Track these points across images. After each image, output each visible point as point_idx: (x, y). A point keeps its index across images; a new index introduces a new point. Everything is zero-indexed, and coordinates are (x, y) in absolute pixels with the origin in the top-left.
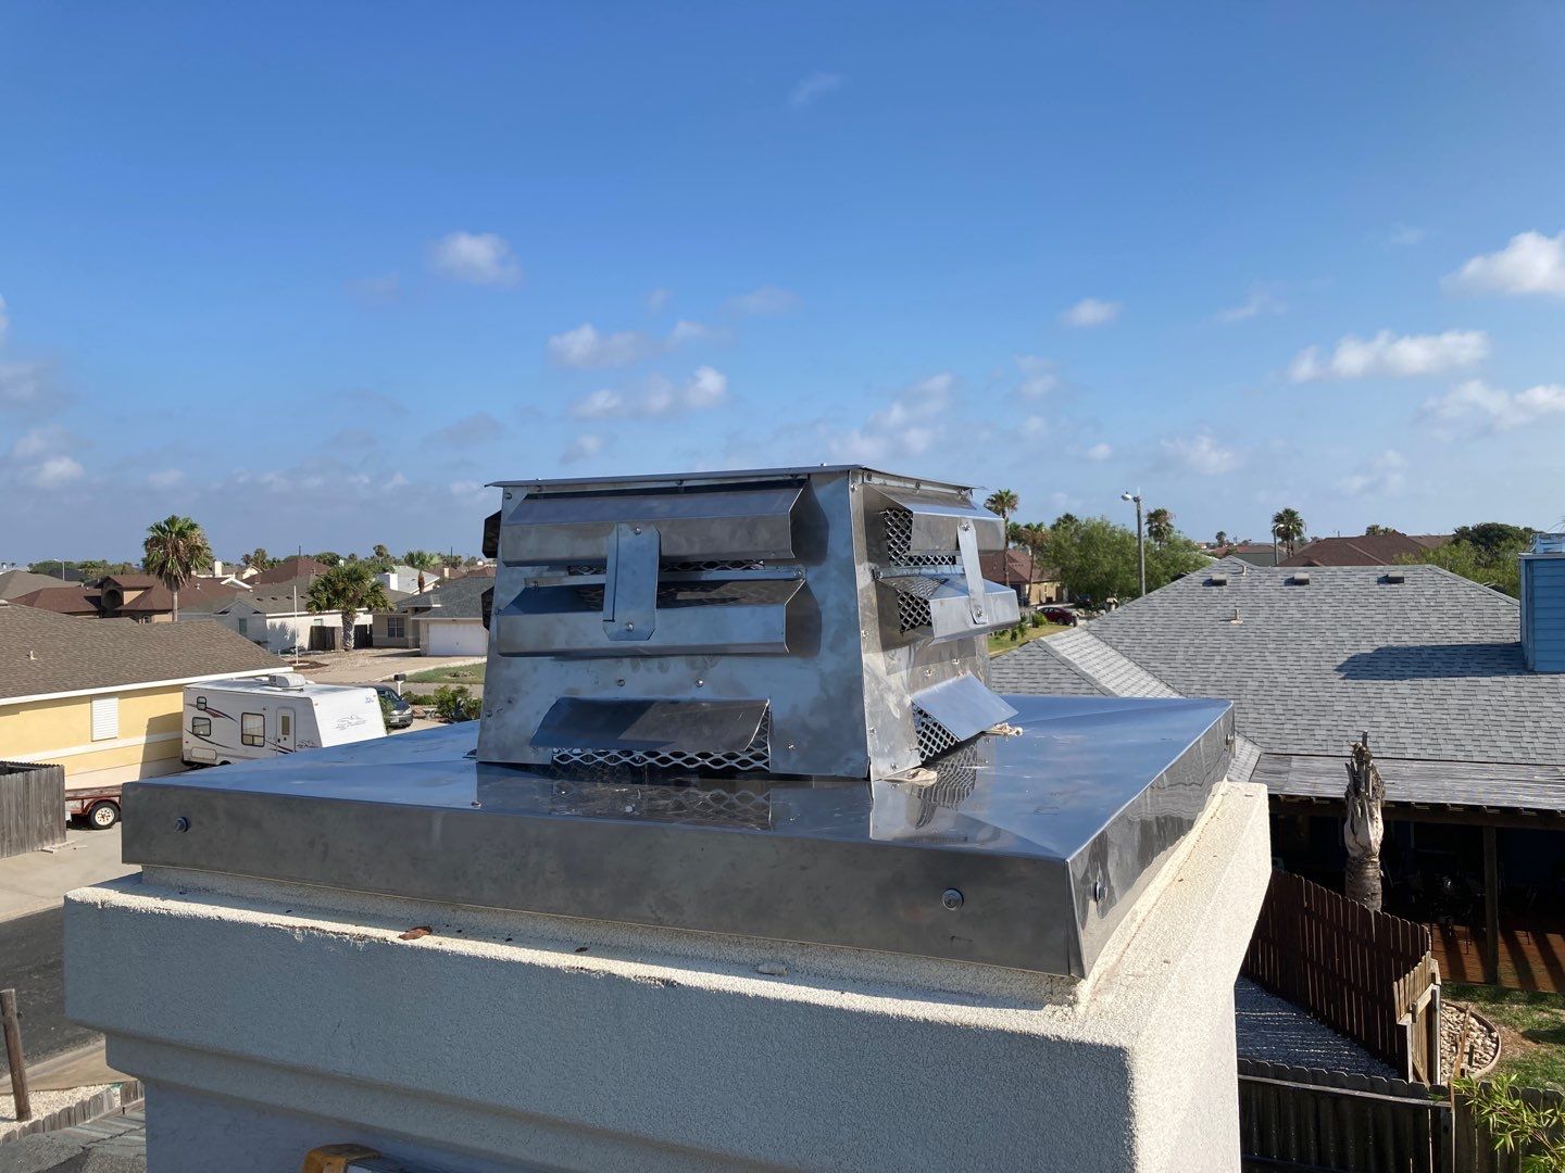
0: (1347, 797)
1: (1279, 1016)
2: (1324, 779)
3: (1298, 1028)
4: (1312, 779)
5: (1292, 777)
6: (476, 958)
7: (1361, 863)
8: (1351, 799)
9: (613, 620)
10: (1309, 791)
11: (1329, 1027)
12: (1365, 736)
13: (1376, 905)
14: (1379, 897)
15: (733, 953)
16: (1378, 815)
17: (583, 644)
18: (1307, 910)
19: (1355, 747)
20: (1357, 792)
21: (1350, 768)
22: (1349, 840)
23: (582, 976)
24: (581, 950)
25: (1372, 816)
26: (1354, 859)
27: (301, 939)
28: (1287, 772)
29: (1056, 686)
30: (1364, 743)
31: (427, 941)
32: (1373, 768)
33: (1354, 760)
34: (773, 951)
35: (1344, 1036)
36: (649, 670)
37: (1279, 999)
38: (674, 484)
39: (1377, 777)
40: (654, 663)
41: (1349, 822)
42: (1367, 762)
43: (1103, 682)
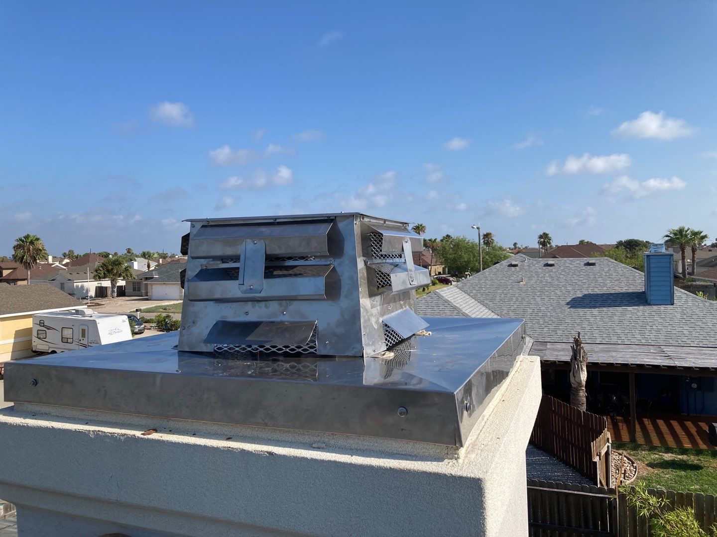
0: (571, 361)
1: (542, 459)
2: (562, 353)
3: (550, 464)
4: (556, 353)
5: (547, 352)
6: (179, 443)
7: (577, 390)
8: (573, 361)
9: (243, 284)
10: (555, 359)
11: (563, 463)
12: (579, 334)
13: (583, 408)
14: (585, 405)
15: (301, 439)
16: (585, 369)
17: (229, 295)
18: (554, 411)
19: (575, 338)
20: (576, 359)
21: (573, 348)
22: (572, 380)
23: (229, 451)
24: (229, 439)
25: (582, 369)
26: (574, 388)
27: (93, 437)
28: (545, 350)
29: (443, 312)
30: (579, 337)
31: (155, 436)
32: (582, 348)
33: (574, 344)
34: (319, 438)
35: (570, 467)
36: (260, 307)
37: (542, 452)
38: (272, 221)
39: (584, 352)
40: (263, 304)
41: (572, 372)
42: (580, 345)
43: (464, 310)
